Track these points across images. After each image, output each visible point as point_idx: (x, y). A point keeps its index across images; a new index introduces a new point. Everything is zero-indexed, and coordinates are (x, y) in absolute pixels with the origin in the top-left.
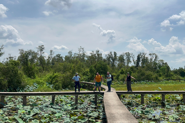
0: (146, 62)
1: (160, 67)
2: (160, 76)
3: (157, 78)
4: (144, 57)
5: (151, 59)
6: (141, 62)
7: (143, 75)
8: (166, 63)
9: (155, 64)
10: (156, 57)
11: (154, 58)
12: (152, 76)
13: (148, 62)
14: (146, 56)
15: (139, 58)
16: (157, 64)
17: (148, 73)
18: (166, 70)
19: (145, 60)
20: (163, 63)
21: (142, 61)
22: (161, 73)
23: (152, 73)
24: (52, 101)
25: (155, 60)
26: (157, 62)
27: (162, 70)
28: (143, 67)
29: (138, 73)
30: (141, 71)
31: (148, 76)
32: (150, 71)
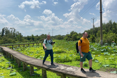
0: (8, 33)
1: (17, 35)
2: (16, 40)
3: (14, 42)
4: (7, 30)
5: (12, 31)
6: (5, 33)
7: (6, 40)
8: (20, 33)
9: (14, 34)
10: (14, 30)
12: (11, 41)
13: (10, 33)
15: (3, 30)
17: (9, 39)
18: (20, 37)
19: (7, 31)
20: (19, 33)
21: (6, 32)
22: (17, 39)
23: (11, 39)
25: (14, 31)
26: (15, 33)
27: (18, 37)
28: (7, 36)
29: (3, 40)
31: (9, 41)
32: (10, 38)
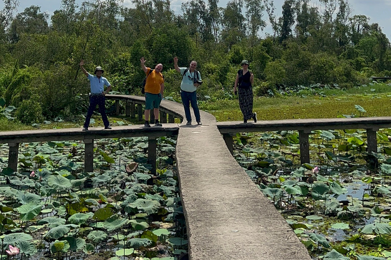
0: (312, 23)
1: (356, 37)
2: (359, 67)
3: (348, 75)
4: (305, 7)
5: (328, 15)
6: (296, 23)
7: (304, 65)
8: (375, 27)
9: (342, 29)
10: (342, 8)
11: (338, 10)
12: (332, 67)
13: (319, 24)
14: (310, 5)
15: (287, 11)
16: (345, 29)
17: (320, 58)
18: (377, 48)
19: (307, 16)
20: (366, 26)
21: (299, 19)
22: (359, 58)
23: (331, 59)
24: (9, 162)
25: (341, 15)
26: (347, 23)
27: (363, 47)
28: (303, 40)
29: (287, 60)
30: (297, 54)
31: (319, 68)
32: (325, 53)
